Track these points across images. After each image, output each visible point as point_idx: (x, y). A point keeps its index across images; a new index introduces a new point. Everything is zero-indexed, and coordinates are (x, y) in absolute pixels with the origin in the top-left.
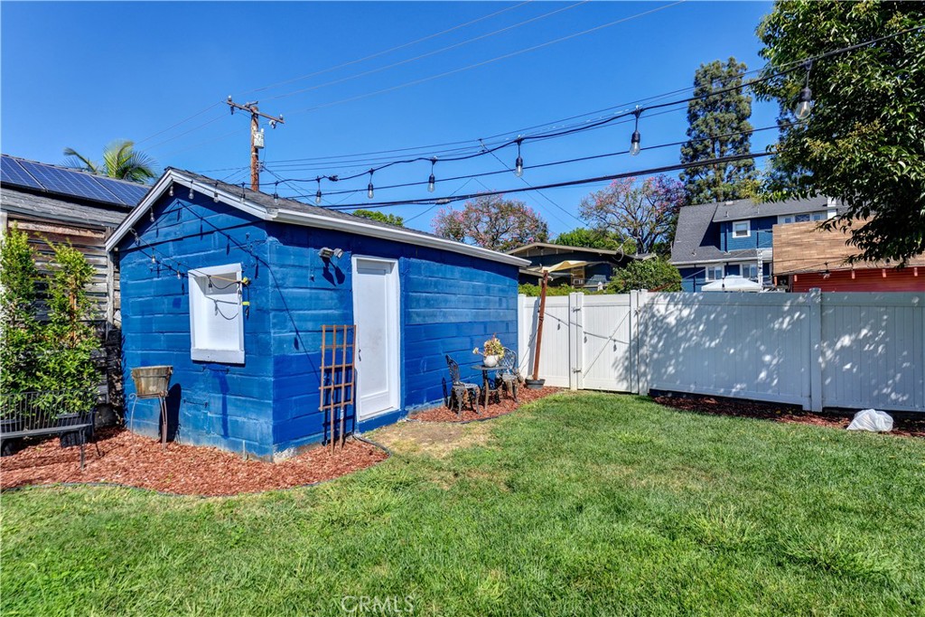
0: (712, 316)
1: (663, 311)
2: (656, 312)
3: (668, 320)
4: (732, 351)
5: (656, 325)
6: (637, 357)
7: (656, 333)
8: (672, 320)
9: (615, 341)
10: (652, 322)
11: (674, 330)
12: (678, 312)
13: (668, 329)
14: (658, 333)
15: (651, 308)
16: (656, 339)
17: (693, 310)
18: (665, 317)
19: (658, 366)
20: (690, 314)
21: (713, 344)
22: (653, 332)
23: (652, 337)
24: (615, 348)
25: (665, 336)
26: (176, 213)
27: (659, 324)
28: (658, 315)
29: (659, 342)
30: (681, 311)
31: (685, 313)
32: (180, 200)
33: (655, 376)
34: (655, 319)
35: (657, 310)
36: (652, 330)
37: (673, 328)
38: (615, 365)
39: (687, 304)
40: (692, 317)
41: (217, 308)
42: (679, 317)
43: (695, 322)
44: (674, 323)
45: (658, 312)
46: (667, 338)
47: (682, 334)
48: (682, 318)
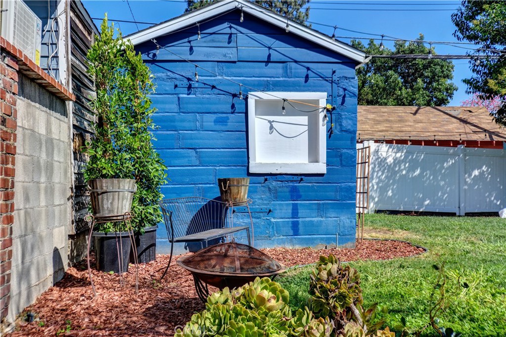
1: (384, 155)
2: (380, 156)
3: (388, 161)
7: (380, 169)
8: (390, 160)
10: (378, 162)
12: (394, 154)
13: (388, 166)
14: (382, 169)
15: (378, 152)
16: (380, 173)
17: (403, 154)
18: (386, 159)
19: (382, 191)
20: (401, 156)
22: (379, 169)
23: (378, 172)
25: (386, 171)
26: (227, 36)
27: (382, 163)
28: (382, 157)
29: (382, 175)
30: (396, 153)
31: (398, 155)
32: (232, 25)
34: (380, 160)
35: (381, 154)
36: (378, 167)
37: (391, 164)
40: (403, 157)
41: (271, 128)
42: (395, 158)
43: (404, 161)
44: (392, 161)
45: (382, 155)
46: (387, 172)
47: (397, 169)
48: (396, 158)
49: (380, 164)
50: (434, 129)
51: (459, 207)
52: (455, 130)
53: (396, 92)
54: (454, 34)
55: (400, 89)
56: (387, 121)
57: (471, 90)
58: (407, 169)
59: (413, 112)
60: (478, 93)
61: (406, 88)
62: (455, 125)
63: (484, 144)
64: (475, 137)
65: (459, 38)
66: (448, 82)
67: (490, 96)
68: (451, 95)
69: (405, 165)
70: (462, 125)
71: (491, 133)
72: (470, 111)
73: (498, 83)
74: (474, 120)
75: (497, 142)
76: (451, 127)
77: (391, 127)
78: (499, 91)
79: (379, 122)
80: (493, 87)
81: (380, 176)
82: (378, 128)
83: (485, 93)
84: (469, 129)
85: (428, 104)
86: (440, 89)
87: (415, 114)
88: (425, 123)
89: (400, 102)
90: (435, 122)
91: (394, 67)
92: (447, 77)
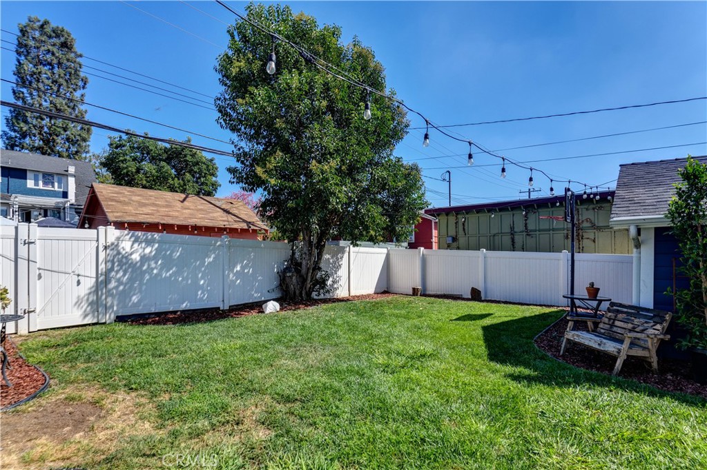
0: (168, 253)
1: (128, 249)
2: (122, 250)
3: (134, 257)
4: (180, 279)
5: (121, 261)
6: (104, 291)
7: (121, 268)
8: (136, 257)
9: (78, 275)
10: (118, 259)
11: (138, 264)
12: (142, 250)
13: (133, 265)
14: (124, 268)
15: (117, 245)
16: (121, 273)
17: (154, 249)
18: (130, 254)
19: (124, 296)
20: (151, 252)
21: (168, 274)
22: (119, 268)
23: (117, 272)
24: (79, 283)
25: (130, 270)
27: (124, 260)
28: (124, 252)
29: (124, 275)
30: (144, 249)
31: (148, 250)
33: (120, 306)
34: (120, 256)
35: (123, 248)
36: (118, 265)
37: (137, 263)
38: (78, 303)
39: (149, 243)
40: (154, 253)
42: (142, 254)
43: (155, 258)
44: (138, 259)
45: (124, 250)
46: (131, 272)
47: (145, 268)
48: (145, 255)
49: (120, 261)
50: (201, 216)
51: (223, 301)
52: (218, 219)
53: (169, 181)
54: (217, 121)
55: (173, 180)
56: (154, 205)
57: (235, 180)
58: (159, 268)
59: (181, 199)
60: (241, 184)
61: (179, 180)
62: (219, 214)
63: (244, 232)
64: (236, 226)
65: (222, 126)
66: (214, 179)
67: (253, 188)
68: (215, 190)
69: (156, 263)
70: (225, 214)
71: (248, 223)
72: (232, 203)
73: (266, 171)
74: (235, 211)
75: (253, 230)
76: (215, 215)
77: (158, 211)
78: (267, 180)
79: (145, 205)
80: (261, 175)
81: (120, 278)
82: (142, 211)
83: (249, 185)
84: (231, 218)
85: (198, 194)
86: (206, 183)
87: (182, 202)
88: (192, 209)
89: (172, 189)
90: (201, 210)
91: (168, 160)
92: (213, 175)
